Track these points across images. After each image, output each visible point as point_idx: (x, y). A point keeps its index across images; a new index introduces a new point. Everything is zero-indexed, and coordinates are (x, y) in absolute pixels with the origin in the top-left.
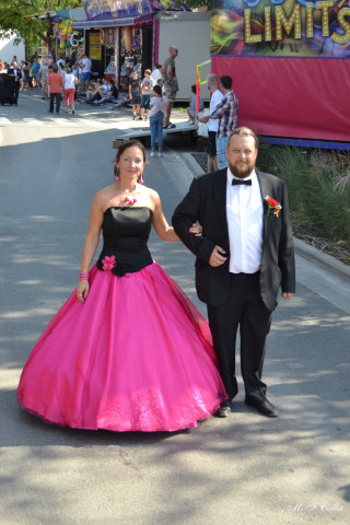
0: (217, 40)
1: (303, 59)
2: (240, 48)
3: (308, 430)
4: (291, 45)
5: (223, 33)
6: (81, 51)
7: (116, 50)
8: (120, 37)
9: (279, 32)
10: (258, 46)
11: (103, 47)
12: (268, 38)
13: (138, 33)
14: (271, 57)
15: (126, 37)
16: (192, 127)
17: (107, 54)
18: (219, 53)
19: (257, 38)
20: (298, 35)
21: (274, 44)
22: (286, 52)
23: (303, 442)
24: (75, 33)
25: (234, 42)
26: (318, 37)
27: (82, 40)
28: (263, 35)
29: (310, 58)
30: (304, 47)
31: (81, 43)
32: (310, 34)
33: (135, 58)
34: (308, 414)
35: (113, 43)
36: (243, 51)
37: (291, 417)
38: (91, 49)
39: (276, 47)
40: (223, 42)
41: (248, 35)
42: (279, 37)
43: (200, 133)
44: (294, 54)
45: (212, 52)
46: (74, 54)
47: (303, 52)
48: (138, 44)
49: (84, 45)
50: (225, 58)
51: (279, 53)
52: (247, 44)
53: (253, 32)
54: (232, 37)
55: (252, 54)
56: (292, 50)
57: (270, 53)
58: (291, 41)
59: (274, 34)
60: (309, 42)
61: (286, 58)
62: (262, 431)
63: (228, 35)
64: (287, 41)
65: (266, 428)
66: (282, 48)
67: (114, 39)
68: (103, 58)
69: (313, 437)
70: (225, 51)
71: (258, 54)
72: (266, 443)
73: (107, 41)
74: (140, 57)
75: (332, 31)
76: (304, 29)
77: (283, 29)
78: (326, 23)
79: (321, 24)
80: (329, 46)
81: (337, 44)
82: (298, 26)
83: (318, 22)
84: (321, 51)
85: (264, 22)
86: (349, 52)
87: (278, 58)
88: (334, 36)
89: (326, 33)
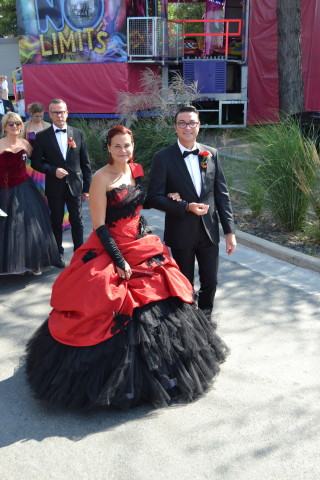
0: (24, 55)
1: (78, 64)
2: (39, 59)
5: (27, 51)
9: (62, 48)
10: (50, 58)
12: (56, 52)
14: (59, 64)
18: (26, 63)
19: (49, 53)
20: (74, 50)
21: (60, 56)
22: (68, 61)
25: (35, 56)
26: (86, 50)
28: (53, 50)
29: (83, 64)
30: (78, 56)
32: (81, 49)
36: (42, 61)
39: (62, 58)
40: (28, 56)
41: (43, 51)
42: (62, 51)
44: (73, 62)
45: (22, 63)
47: (77, 61)
50: (30, 66)
51: (63, 61)
52: (43, 57)
53: (46, 49)
54: (33, 52)
55: (47, 63)
56: (71, 59)
57: (58, 62)
58: (70, 54)
59: (59, 49)
60: (81, 54)
61: (68, 64)
63: (31, 51)
64: (67, 53)
66: (65, 58)
70: (30, 62)
71: (51, 62)
75: (94, 46)
76: (77, 45)
77: (65, 46)
78: (90, 41)
79: (87, 42)
80: (94, 56)
81: (98, 54)
82: (74, 44)
83: (85, 41)
84: (89, 59)
85: (52, 43)
86: (106, 59)
87: (64, 64)
88: (96, 49)
89: (91, 47)
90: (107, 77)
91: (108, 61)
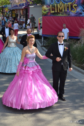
0: (44, 12)
1: (65, 16)
2: (49, 14)
3: (68, 107)
4: (61, 13)
5: (45, 11)
6: (10, 15)
7: (19, 15)
8: (20, 11)
9: (59, 10)
10: (53, 14)
11: (16, 14)
12: (56, 12)
13: (24, 10)
14: (57, 16)
15: (21, 11)
16: (38, 33)
17: (17, 15)
18: (44, 15)
19: (53, 12)
21: (58, 13)
22: (60, 15)
23: (67, 110)
24: (9, 11)
25: (48, 13)
26: (68, 11)
27: (11, 12)
29: (66, 16)
30: (65, 14)
31: (10, 13)
33: (24, 17)
34: (68, 103)
35: (18, 13)
36: (50, 15)
37: (64, 104)
38: (13, 14)
39: (58, 14)
40: (45, 13)
41: (51, 11)
42: (59, 11)
43: (40, 35)
44: (62, 15)
45: (42, 15)
46: (9, 16)
47: (64, 15)
48: (24, 13)
49: (11, 14)
51: (59, 15)
52: (51, 13)
53: (52, 10)
54: (47, 11)
55: (52, 15)
56: (62, 14)
57: (57, 15)
58: (62, 12)
59: (57, 11)
60: (66, 12)
61: (60, 16)
62: (57, 108)
63: (46, 11)
64: (61, 12)
65: (58, 107)
66: (59, 14)
67: (18, 12)
68: (16, 16)
69: (69, 109)
70: (46, 15)
71: (54, 15)
72: (58, 111)
73: (17, 12)
74: (25, 16)
75: (71, 10)
76: (65, 9)
77: (60, 9)
78: (70, 8)
79: (69, 8)
80: (71, 13)
81: (73, 13)
82: (63, 9)
83: (68, 8)
84: (69, 15)
85: (55, 8)
86: (75, 15)
87: (59, 16)
88: (72, 11)
89: (70, 10)
90: (76, 22)
91: (76, 16)
